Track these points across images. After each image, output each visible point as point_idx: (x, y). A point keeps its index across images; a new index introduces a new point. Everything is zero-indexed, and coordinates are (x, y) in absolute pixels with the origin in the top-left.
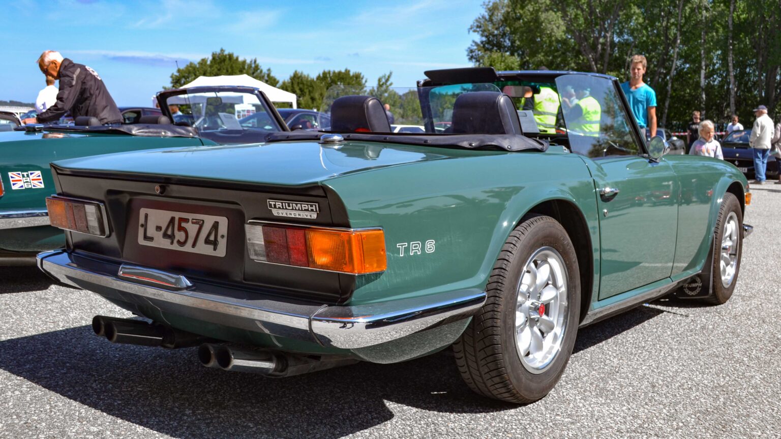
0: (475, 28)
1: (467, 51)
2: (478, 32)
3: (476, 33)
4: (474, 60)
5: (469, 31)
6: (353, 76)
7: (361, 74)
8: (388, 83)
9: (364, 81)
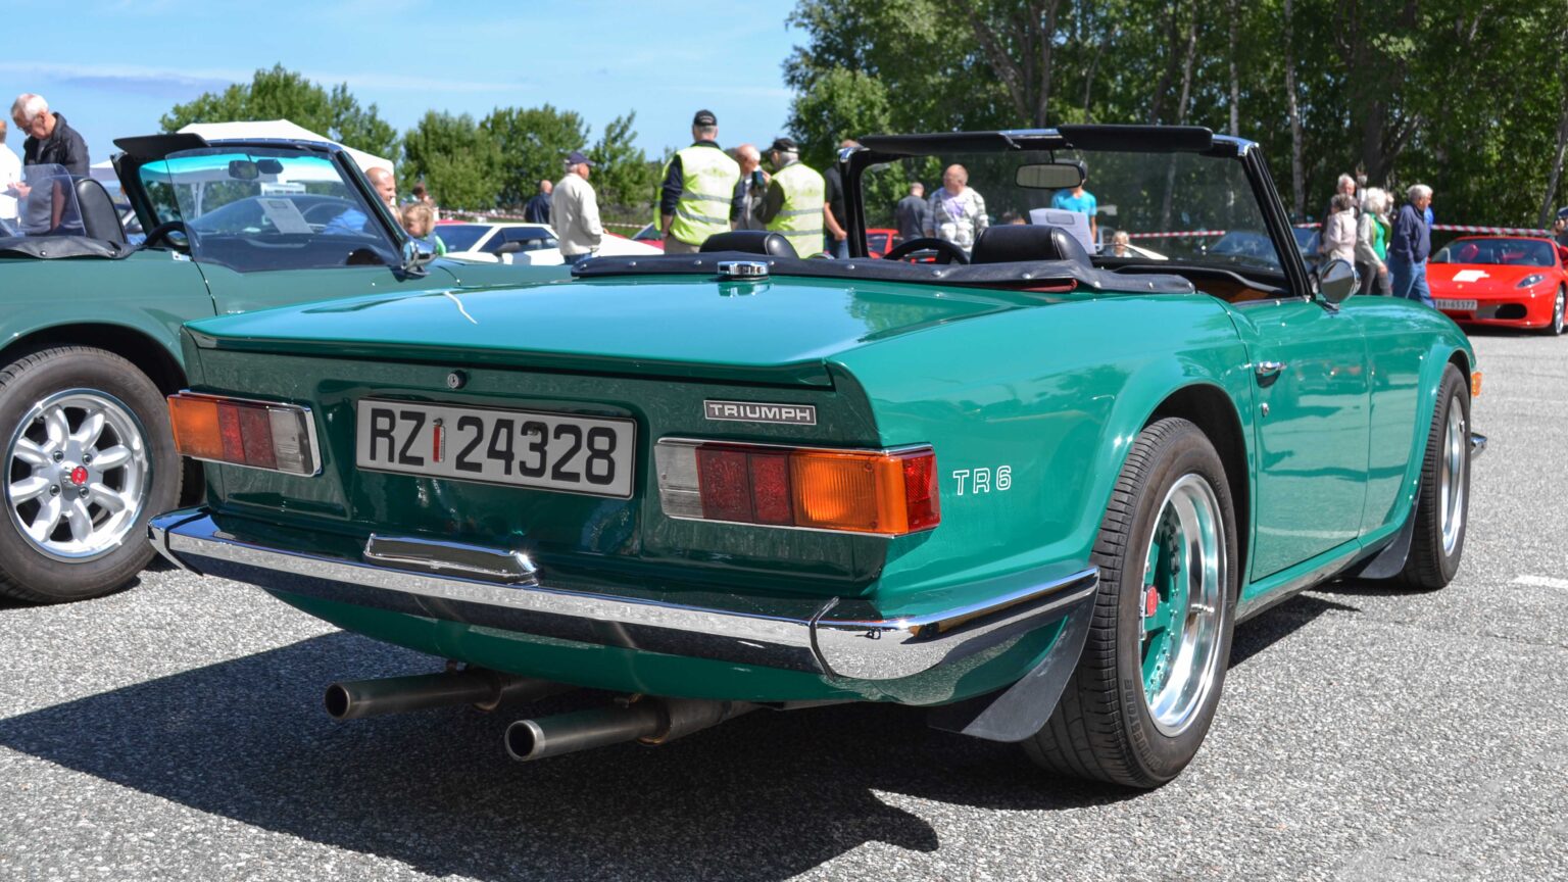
0: (799, 19)
1: (783, 66)
2: (805, 26)
3: (803, 28)
4: (797, 86)
5: (787, 25)
6: (561, 120)
7: (577, 115)
8: (627, 135)
9: (582, 131)
